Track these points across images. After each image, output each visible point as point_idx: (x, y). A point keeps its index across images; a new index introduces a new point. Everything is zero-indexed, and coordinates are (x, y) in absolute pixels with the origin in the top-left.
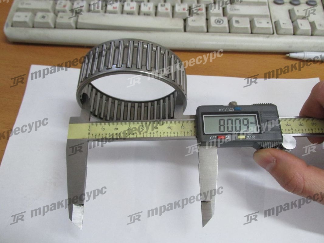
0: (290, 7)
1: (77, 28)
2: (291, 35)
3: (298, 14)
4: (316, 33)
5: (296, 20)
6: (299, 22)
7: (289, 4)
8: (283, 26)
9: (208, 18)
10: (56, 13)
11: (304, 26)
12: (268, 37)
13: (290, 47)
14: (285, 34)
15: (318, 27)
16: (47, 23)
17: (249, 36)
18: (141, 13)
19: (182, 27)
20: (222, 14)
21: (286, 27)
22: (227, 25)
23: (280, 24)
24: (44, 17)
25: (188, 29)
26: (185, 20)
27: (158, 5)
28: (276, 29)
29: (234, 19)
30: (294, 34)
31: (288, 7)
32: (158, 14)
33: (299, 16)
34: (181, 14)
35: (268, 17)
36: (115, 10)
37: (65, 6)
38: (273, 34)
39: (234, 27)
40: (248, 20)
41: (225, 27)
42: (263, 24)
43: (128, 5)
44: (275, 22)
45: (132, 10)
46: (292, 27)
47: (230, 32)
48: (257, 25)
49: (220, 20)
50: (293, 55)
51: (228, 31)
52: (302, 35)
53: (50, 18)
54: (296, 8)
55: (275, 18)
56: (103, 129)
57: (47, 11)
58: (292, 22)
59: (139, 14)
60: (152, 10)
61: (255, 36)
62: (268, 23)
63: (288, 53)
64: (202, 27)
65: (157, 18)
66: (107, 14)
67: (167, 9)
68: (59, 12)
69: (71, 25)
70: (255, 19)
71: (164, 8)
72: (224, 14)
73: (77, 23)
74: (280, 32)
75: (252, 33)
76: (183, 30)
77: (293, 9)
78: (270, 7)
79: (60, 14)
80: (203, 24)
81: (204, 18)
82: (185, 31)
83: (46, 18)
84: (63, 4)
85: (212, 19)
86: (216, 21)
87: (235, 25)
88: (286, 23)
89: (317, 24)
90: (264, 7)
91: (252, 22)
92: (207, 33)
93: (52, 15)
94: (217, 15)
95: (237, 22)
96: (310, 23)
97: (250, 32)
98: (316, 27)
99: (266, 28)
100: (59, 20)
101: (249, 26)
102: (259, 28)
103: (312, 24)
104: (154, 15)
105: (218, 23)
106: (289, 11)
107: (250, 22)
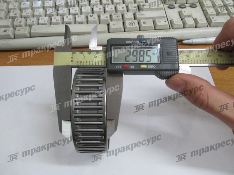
0: (180, 9)
1: (31, 37)
2: (182, 28)
3: (185, 14)
4: (198, 25)
5: (184, 18)
6: (186, 19)
7: (179, 8)
8: (175, 23)
9: (124, 22)
10: (14, 28)
11: (190, 22)
12: (167, 31)
13: (182, 36)
14: (178, 28)
15: (199, 22)
16: (9, 35)
17: (154, 32)
18: (77, 23)
19: (106, 30)
20: (133, 19)
21: (178, 24)
22: (137, 26)
23: (173, 21)
24: (5, 31)
25: (111, 31)
26: (108, 25)
27: (88, 16)
28: (172, 25)
29: (142, 21)
30: (184, 28)
31: (177, 10)
32: (89, 22)
33: (186, 15)
34: (105, 20)
35: (165, 18)
36: (57, 22)
37: (20, 22)
38: (170, 28)
39: (142, 26)
40: (151, 21)
41: (136, 27)
42: (162, 23)
43: (67, 17)
44: (170, 21)
45: (70, 21)
46: (182, 23)
47: (140, 30)
48: (158, 24)
49: (132, 22)
50: (184, 42)
51: (139, 30)
52: (189, 28)
53: (10, 32)
54: (183, 10)
55: (170, 18)
56: (84, 57)
57: (8, 27)
58: (182, 20)
59: (75, 23)
60: (84, 20)
61: (157, 31)
62: (165, 21)
63: (182, 41)
64: (120, 28)
65: (88, 25)
66: (52, 25)
67: (94, 18)
68: (16, 27)
69: (26, 35)
70: (156, 20)
71: (92, 18)
72: (135, 18)
73: (30, 33)
74: (174, 27)
75: (155, 29)
76: (107, 31)
77: (181, 11)
78: (166, 11)
79: (18, 28)
80: (121, 26)
81: (121, 22)
82: (109, 32)
83: (7, 32)
84: (19, 21)
85: (127, 22)
86: (130, 23)
87: (143, 25)
88: (177, 21)
89: (198, 20)
90: (162, 11)
91: (154, 22)
92: (125, 32)
93: (11, 29)
94: (130, 19)
95: (144, 23)
96: (194, 19)
97: (154, 29)
98: (198, 21)
99: (165, 25)
100: (17, 32)
101: (152, 25)
102: (159, 25)
103: (195, 20)
104: (86, 23)
105: (131, 25)
106: (179, 12)
107: (153, 22)
